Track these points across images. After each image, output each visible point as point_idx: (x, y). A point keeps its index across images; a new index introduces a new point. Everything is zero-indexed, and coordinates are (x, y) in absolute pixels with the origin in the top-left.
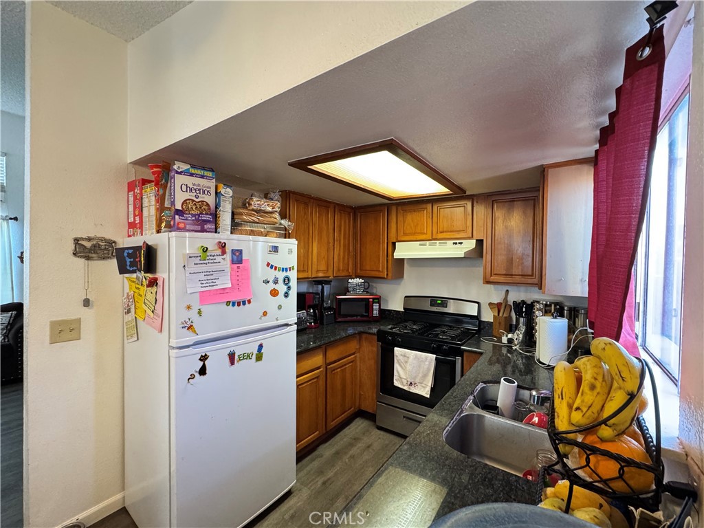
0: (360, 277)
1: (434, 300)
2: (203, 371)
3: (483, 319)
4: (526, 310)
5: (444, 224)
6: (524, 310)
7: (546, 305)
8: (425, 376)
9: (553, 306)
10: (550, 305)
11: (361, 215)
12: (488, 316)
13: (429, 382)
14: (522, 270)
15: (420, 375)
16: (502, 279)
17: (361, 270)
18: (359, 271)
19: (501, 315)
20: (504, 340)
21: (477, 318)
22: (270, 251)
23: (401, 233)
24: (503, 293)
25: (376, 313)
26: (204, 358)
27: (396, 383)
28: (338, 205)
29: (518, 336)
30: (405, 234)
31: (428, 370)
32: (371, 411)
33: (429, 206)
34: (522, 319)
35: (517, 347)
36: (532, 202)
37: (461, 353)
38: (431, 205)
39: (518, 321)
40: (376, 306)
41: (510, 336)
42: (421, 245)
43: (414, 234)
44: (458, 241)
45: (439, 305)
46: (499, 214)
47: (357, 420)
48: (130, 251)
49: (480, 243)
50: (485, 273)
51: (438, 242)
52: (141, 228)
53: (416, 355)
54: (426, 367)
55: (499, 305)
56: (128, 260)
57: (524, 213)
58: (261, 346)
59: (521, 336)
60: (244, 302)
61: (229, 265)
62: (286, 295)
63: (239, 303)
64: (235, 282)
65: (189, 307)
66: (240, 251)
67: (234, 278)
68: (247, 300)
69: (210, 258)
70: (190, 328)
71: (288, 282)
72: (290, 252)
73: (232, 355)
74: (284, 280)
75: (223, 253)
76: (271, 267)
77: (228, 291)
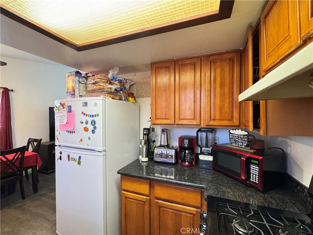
22: (83, 105)
60: (72, 132)
61: (66, 113)
62: (93, 132)
63: (70, 132)
64: (69, 121)
65: (57, 130)
66: (70, 106)
67: (69, 119)
68: (73, 131)
69: (60, 110)
70: (57, 139)
71: (94, 124)
72: (96, 105)
73: (69, 156)
74: (92, 123)
75: (64, 108)
76: (84, 115)
77: (67, 125)
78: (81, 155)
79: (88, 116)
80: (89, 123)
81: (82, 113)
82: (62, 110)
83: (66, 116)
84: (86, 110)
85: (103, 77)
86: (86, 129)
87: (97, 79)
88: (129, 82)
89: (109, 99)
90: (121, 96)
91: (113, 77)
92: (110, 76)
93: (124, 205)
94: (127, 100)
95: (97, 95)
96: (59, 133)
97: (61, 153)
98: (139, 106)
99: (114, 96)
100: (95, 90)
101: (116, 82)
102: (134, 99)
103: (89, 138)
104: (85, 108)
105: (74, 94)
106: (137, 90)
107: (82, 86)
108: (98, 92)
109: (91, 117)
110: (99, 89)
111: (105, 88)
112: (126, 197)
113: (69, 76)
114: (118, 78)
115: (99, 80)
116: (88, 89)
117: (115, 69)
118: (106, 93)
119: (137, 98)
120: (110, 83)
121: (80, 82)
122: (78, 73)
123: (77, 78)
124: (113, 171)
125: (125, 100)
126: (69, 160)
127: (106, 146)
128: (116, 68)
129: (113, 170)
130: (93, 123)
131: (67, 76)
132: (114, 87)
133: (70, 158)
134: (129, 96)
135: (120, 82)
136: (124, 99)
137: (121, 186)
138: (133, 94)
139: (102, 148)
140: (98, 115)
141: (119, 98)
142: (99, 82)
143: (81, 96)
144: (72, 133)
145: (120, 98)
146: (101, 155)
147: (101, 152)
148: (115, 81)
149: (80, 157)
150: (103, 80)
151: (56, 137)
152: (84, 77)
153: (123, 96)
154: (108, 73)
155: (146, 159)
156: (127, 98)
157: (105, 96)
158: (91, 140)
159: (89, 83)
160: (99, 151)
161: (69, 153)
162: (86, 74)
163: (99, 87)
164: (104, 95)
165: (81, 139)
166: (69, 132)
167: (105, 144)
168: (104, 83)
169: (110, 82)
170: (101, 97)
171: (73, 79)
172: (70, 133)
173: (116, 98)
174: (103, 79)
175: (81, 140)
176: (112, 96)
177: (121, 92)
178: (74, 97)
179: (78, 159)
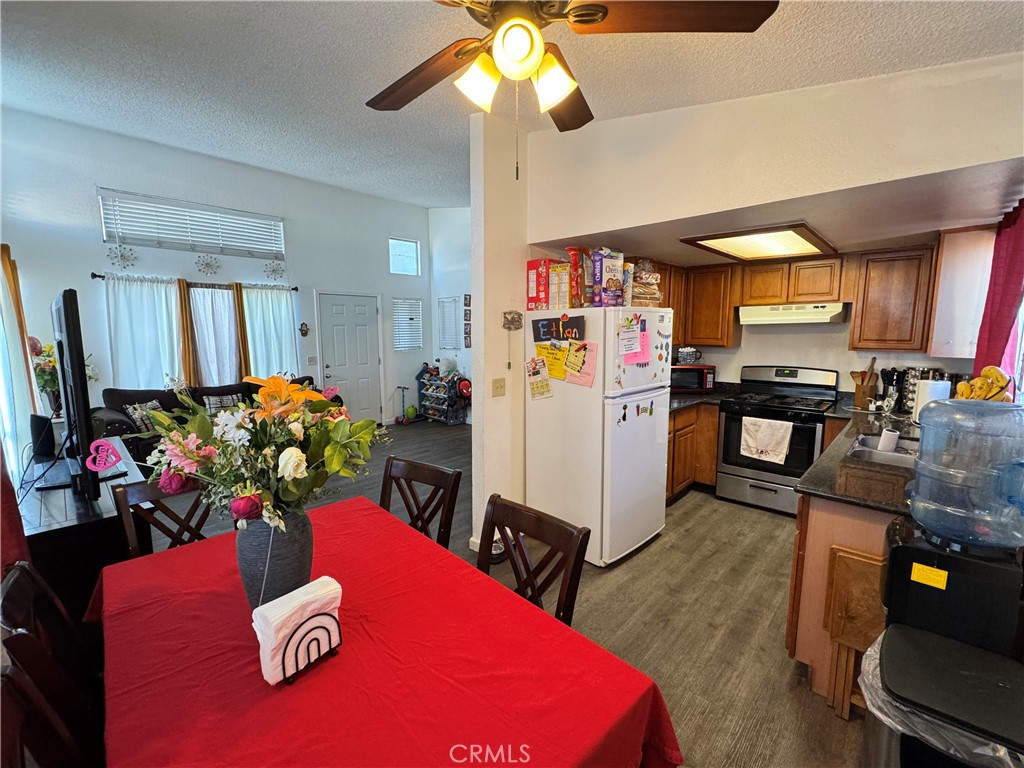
0: (691, 346)
1: (780, 371)
2: (624, 418)
3: (841, 389)
4: (897, 379)
5: (804, 287)
6: (895, 378)
7: (923, 372)
8: (779, 443)
9: (931, 372)
10: (928, 372)
11: (695, 277)
12: (848, 386)
13: (784, 450)
14: (898, 335)
15: (773, 443)
16: (872, 345)
17: (692, 338)
18: (690, 339)
19: (865, 384)
20: (872, 407)
21: (834, 388)
22: (660, 320)
23: (746, 297)
24: (869, 361)
25: (710, 385)
26: (625, 407)
27: (743, 452)
28: (674, 266)
29: (889, 403)
30: (752, 297)
31: (784, 438)
32: (708, 483)
33: (786, 266)
34: (891, 388)
35: (888, 414)
36: (917, 261)
37: (822, 419)
38: (787, 265)
39: (886, 390)
40: (710, 377)
41: (879, 403)
42: (772, 309)
43: (764, 297)
44: (819, 304)
45: (787, 375)
46: (875, 273)
47: (691, 492)
48: (545, 323)
49: (847, 306)
50: (852, 338)
51: (794, 306)
52: (547, 301)
53: (770, 424)
54: (780, 435)
55: (863, 374)
56: (542, 330)
57: (907, 273)
58: (652, 403)
59: (893, 403)
65: (619, 367)
69: (631, 327)
70: (619, 383)
73: (638, 408)
75: (638, 323)
76: (660, 335)
81: (658, 332)
82: (635, 327)
96: (624, 371)
133: (640, 410)
175: (655, 375)
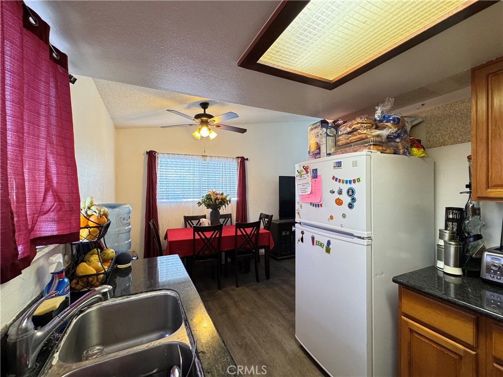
22: (334, 167)
60: (318, 205)
61: (310, 180)
62: (351, 206)
63: (316, 205)
64: (314, 191)
65: (298, 203)
66: (316, 170)
67: (314, 188)
68: (320, 203)
69: (303, 176)
70: (298, 213)
71: (352, 194)
72: (355, 164)
73: (313, 238)
74: (348, 192)
75: (307, 172)
76: (336, 180)
77: (311, 196)
78: (331, 239)
79: (343, 182)
80: (345, 192)
81: (333, 178)
82: (306, 176)
83: (310, 183)
84: (339, 173)
85: (366, 119)
86: (339, 202)
87: (356, 124)
88: (409, 121)
89: (376, 154)
90: (397, 147)
91: (383, 116)
92: (378, 115)
93: (407, 342)
94: (409, 154)
95: (355, 149)
96: (301, 206)
97: (303, 233)
98: (435, 163)
99: (384, 148)
100: (352, 143)
101: (388, 124)
102: (423, 149)
103: (344, 216)
104: (338, 170)
105: (319, 153)
106: (427, 133)
107: (330, 140)
108: (357, 145)
109: (347, 183)
110: (359, 139)
111: (369, 136)
112: (410, 329)
113: (312, 129)
114: (393, 116)
115: (359, 125)
116: (340, 143)
117: (387, 101)
118: (371, 145)
119: (430, 148)
120: (377, 128)
121: (328, 135)
122: (324, 123)
123: (324, 129)
124: (383, 275)
125: (404, 154)
126: (313, 244)
127: (371, 231)
128: (389, 100)
129: (383, 273)
130: (351, 192)
131: (309, 130)
132: (385, 133)
133: (315, 242)
134: (412, 146)
135: (397, 122)
136: (401, 151)
137: (400, 307)
138: (419, 141)
139: (365, 233)
140: (359, 180)
141: (393, 151)
142: (359, 129)
143: (329, 154)
144: (318, 207)
145: (395, 150)
146: (363, 244)
147: (363, 238)
148: (386, 122)
149: (329, 243)
150: (365, 125)
151: (296, 211)
152: (332, 127)
153: (401, 147)
154: (375, 111)
155: (457, 271)
156: (409, 149)
157: (369, 149)
158: (346, 219)
159: (341, 133)
160: (360, 238)
161: (314, 235)
162: (334, 122)
163: (359, 136)
164: (367, 148)
165: (331, 216)
166: (313, 206)
167: (369, 228)
168: (367, 129)
169: (376, 125)
170: (365, 152)
171: (318, 132)
172: (316, 207)
173: (388, 151)
174: (365, 122)
175: (332, 218)
176: (380, 148)
177: (398, 140)
178: (320, 157)
179: (325, 245)
